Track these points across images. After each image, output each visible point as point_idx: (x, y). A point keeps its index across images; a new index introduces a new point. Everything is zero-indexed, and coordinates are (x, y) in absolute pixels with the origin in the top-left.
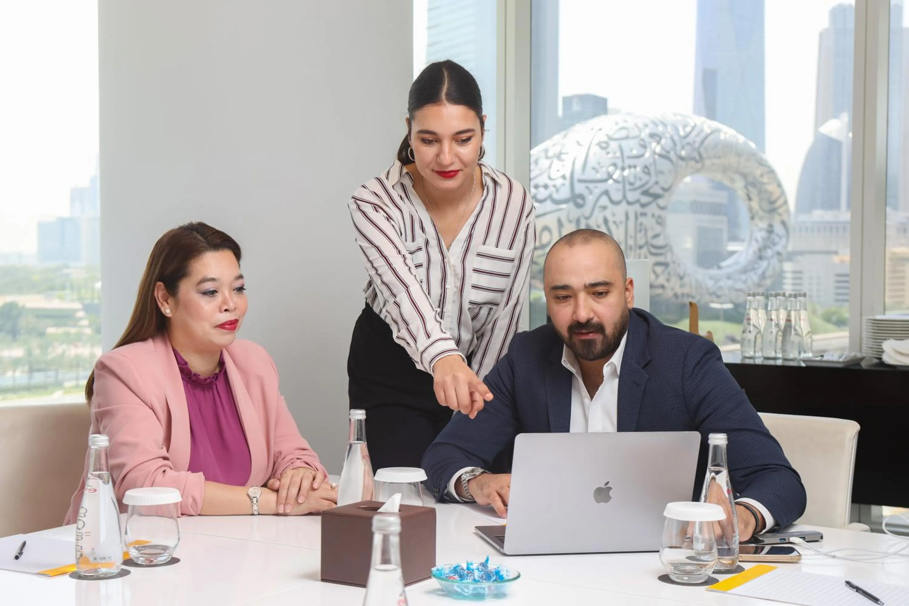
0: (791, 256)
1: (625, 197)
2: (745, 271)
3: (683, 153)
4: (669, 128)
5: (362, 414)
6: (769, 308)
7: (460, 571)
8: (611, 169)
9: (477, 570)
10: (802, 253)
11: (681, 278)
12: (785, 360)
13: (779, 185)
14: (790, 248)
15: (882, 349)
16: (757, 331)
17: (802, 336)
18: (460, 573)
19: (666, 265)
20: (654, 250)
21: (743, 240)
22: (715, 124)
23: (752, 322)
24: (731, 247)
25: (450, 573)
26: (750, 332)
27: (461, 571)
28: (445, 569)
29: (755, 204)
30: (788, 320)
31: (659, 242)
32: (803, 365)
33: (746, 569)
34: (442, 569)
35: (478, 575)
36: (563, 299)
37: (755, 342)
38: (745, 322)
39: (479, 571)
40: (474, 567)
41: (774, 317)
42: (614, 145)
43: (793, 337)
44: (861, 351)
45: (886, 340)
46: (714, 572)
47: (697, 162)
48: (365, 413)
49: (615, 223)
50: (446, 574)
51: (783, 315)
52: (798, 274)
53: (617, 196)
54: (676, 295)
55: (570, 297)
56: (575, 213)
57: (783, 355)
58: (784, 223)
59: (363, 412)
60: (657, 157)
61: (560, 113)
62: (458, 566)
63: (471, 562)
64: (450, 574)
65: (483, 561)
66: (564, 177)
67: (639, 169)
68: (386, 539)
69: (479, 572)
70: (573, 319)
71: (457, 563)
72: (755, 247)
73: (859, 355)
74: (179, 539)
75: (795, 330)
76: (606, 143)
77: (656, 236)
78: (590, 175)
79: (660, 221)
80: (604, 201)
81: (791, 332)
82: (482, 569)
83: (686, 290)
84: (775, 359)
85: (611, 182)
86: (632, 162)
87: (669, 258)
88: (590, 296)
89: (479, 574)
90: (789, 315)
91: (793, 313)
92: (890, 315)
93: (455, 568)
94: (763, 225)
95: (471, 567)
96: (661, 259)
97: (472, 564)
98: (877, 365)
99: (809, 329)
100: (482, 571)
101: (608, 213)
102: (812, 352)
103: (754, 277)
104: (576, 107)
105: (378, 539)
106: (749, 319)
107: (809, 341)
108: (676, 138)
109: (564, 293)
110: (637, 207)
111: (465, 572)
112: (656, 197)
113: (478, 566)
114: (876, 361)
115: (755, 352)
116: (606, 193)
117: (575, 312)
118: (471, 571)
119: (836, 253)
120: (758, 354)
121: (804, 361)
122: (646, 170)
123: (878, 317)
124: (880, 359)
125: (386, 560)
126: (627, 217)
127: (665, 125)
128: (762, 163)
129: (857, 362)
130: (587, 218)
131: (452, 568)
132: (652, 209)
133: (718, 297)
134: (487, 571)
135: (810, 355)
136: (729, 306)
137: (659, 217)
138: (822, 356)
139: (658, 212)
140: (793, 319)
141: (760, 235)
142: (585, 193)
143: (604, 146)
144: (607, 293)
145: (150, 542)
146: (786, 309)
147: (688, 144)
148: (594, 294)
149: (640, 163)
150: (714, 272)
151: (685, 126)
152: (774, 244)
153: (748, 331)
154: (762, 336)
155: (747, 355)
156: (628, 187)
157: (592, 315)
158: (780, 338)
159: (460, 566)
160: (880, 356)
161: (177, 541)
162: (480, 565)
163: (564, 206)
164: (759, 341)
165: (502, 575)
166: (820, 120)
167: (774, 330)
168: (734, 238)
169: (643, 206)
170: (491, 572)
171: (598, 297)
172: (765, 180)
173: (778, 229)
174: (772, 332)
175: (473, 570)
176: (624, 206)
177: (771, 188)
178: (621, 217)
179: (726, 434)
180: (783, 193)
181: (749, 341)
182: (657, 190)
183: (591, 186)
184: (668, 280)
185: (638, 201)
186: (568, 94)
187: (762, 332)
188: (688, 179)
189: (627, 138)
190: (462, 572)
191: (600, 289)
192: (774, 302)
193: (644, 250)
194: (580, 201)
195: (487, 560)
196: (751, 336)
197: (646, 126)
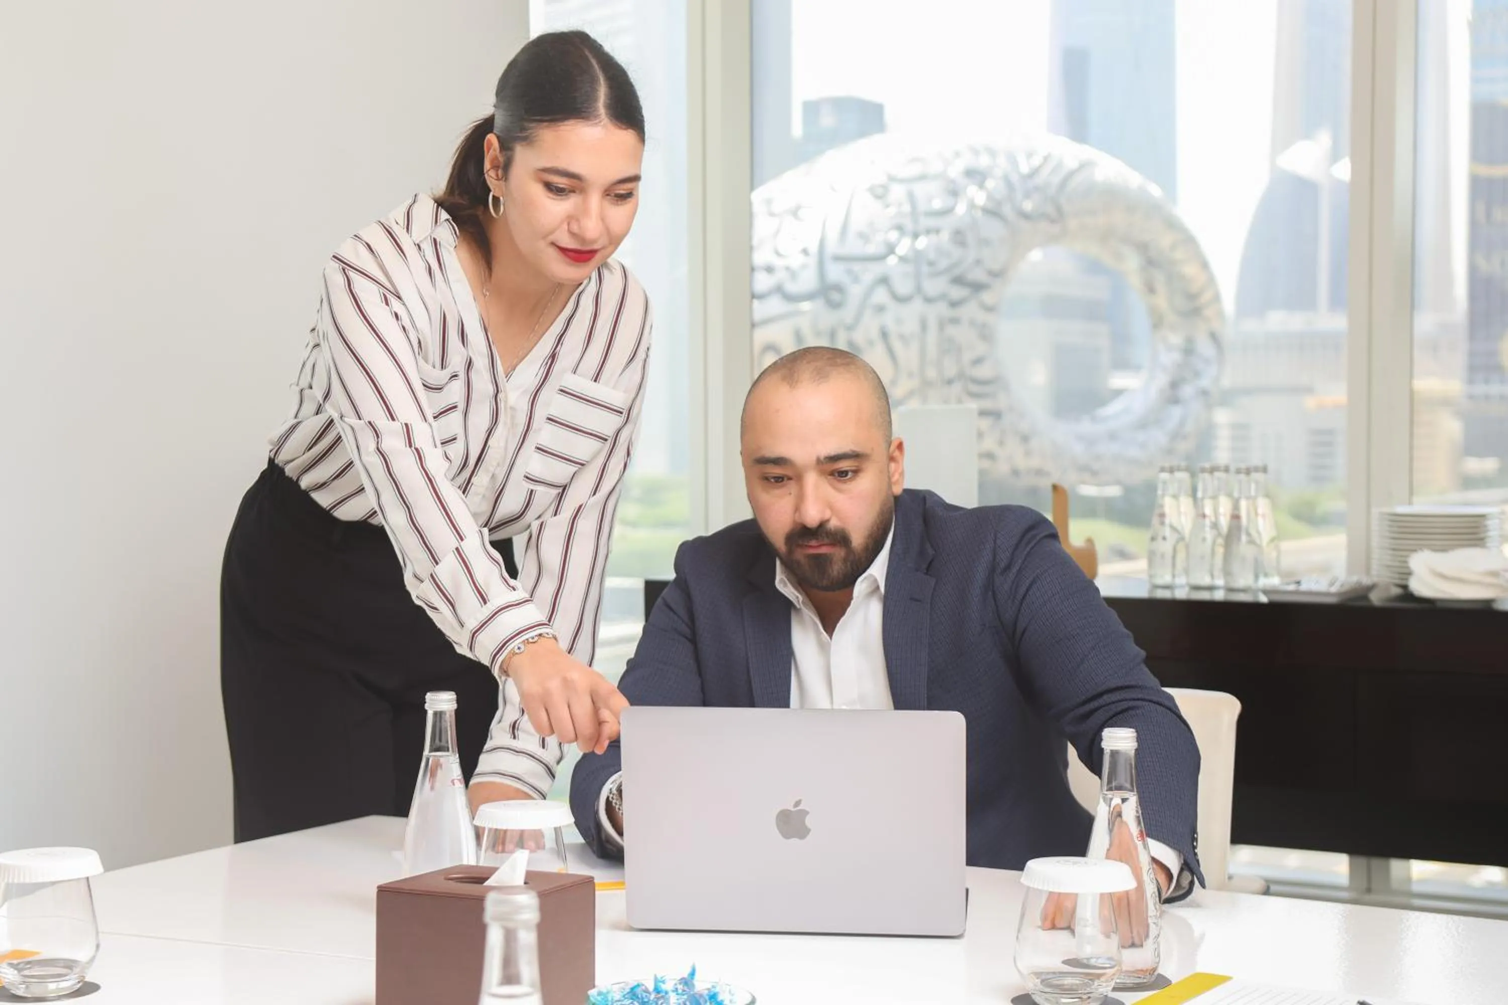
0: (1227, 398)
1: (919, 289)
2: (1143, 425)
3: (1028, 206)
4: (1002, 161)
5: (449, 701)
6: (1200, 494)
7: (642, 996)
8: (893, 236)
9: (673, 991)
10: (1248, 392)
11: (1025, 439)
12: (1231, 590)
13: (1205, 265)
14: (1226, 382)
15: (1408, 568)
16: (1176, 536)
17: (1259, 546)
18: (643, 998)
19: (995, 415)
20: (974, 388)
21: (1137, 368)
22: (1086, 152)
23: (1167, 521)
24: (1118, 381)
25: (623, 999)
26: (1164, 538)
27: (644, 994)
28: (615, 992)
29: (1161, 301)
30: (1236, 517)
31: (983, 372)
32: (1264, 599)
33: (1174, 982)
34: (608, 992)
35: (676, 1001)
36: (776, 482)
37: (1174, 557)
38: (1155, 521)
39: (678, 994)
40: (668, 986)
41: (1208, 511)
42: (898, 192)
43: (1244, 548)
44: (1368, 571)
45: (1415, 551)
46: (1115, 989)
47: (1053, 221)
48: (456, 699)
49: (902, 337)
50: (617, 1001)
51: (1225, 507)
52: (1240, 431)
53: (903, 287)
54: (1015, 473)
55: (790, 479)
56: (828, 318)
57: (1226, 582)
58: (1214, 337)
59: (451, 697)
60: (979, 214)
61: (797, 129)
62: (638, 985)
63: (662, 978)
64: (622, 1001)
65: (685, 974)
66: (805, 252)
67: (945, 236)
68: (510, 937)
69: (679, 997)
70: (794, 521)
71: (635, 981)
72: (1162, 380)
73: (1366, 581)
74: (98, 946)
75: (1248, 534)
76: (885, 187)
77: (978, 361)
78: (854, 247)
79: (986, 334)
80: (881, 296)
81: (1239, 539)
82: (684, 991)
83: (1035, 462)
84: (1211, 588)
85: (892, 260)
86: (931, 222)
87: (1001, 402)
88: (826, 478)
89: (678, 999)
90: (1236, 506)
91: (1243, 504)
92: (1421, 506)
93: (632, 989)
94: (1176, 339)
95: (664, 987)
96: (987, 404)
97: (663, 982)
98: (1399, 598)
99: (1273, 533)
100: (683, 995)
101: (888, 319)
102: (1280, 574)
103: (1159, 437)
104: (827, 120)
105: (495, 938)
106: (1162, 515)
107: (1274, 554)
108: (1015, 178)
109: (777, 471)
110: (942, 309)
111: (652, 997)
112: (978, 287)
113: (676, 984)
114: (1396, 591)
115: (1174, 576)
116: (884, 281)
117: (797, 509)
118: (664, 994)
119: (1309, 390)
120: (1181, 580)
121: (1265, 592)
122: (959, 237)
123: (1401, 510)
124: (1405, 587)
125: (510, 977)
126: (924, 326)
127: (992, 153)
128: (1173, 224)
129: (1361, 594)
130: (850, 328)
131: (628, 990)
132: (970, 310)
133: (1094, 473)
134: (692, 993)
135: (1274, 581)
136: (1113, 491)
137: (984, 326)
138: (1298, 583)
139: (981, 316)
140: (1243, 513)
141: (1170, 358)
142: (845, 280)
143: (880, 193)
144: (856, 472)
145: (37, 953)
146: (1230, 495)
147: (1037, 189)
148: (832, 474)
149: (947, 225)
150: (1086, 426)
151: (1030, 155)
152: (1197, 374)
153: (1160, 538)
154: (1187, 547)
155: (1159, 581)
156: (925, 269)
157: (827, 514)
158: (1220, 551)
159: (643, 985)
160: (1403, 582)
161: (94, 948)
162: (680, 984)
163: (806, 306)
164: (1181, 556)
165: (722, 1001)
166: (1280, 143)
167: (1209, 534)
168: (1122, 364)
169: (954, 304)
170: (701, 996)
171: (839, 481)
172: (1179, 255)
173: (1205, 347)
174: (1204, 539)
175: (667, 993)
176: (917, 306)
177: (1190, 270)
178: (911, 326)
179: (1132, 730)
180: (1211, 280)
181: (1163, 556)
182: (978, 275)
183: (857, 267)
184: (1001, 443)
185: (943, 297)
186: (813, 95)
187: (1187, 539)
188: (1036, 255)
189: (922, 178)
190: (646, 996)
191: (844, 465)
192: (1206, 482)
193: (957, 388)
194: (835, 296)
195: (693, 973)
196: (1166, 547)
197: (957, 154)
